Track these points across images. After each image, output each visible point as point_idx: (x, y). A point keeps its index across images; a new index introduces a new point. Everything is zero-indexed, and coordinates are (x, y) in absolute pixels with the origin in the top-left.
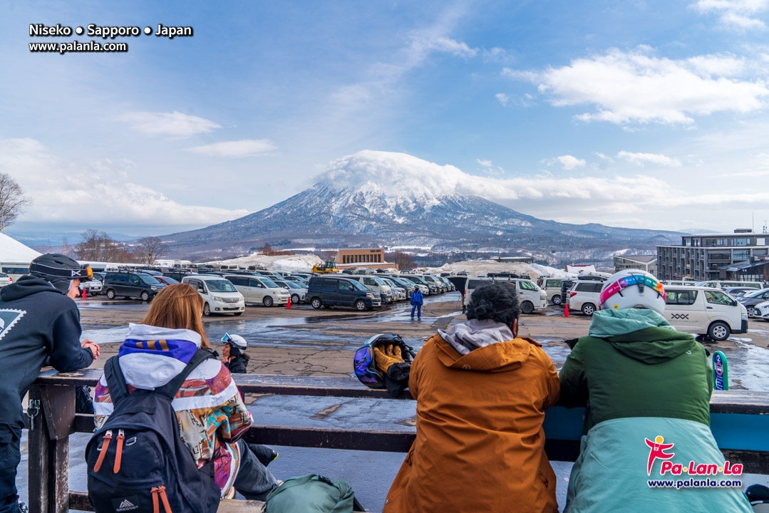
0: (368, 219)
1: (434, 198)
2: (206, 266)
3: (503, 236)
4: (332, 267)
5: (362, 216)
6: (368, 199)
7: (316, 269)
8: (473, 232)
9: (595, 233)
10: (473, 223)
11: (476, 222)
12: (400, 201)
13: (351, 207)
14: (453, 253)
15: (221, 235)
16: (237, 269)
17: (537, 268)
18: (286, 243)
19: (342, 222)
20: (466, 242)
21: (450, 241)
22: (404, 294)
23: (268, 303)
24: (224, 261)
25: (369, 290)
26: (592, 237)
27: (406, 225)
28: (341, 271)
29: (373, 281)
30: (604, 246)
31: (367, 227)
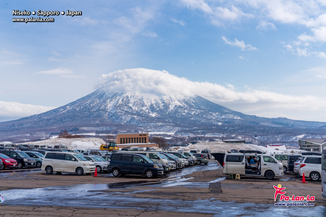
0: (132, 114)
1: (176, 100)
2: (24, 146)
3: (222, 126)
4: (114, 146)
5: (128, 112)
6: (132, 101)
7: (102, 148)
8: (202, 123)
9: (283, 124)
10: (202, 117)
11: (204, 116)
12: (153, 102)
13: (120, 106)
14: (189, 137)
15: (29, 125)
16: (46, 148)
17: (253, 147)
18: (76, 130)
19: (114, 116)
20: (197, 130)
21: (187, 129)
22: (175, 165)
23: (79, 172)
24: (35, 142)
25: (154, 162)
26: (281, 126)
27: (158, 118)
28: (120, 149)
29: (156, 156)
30: (289, 132)
31: (131, 119)
